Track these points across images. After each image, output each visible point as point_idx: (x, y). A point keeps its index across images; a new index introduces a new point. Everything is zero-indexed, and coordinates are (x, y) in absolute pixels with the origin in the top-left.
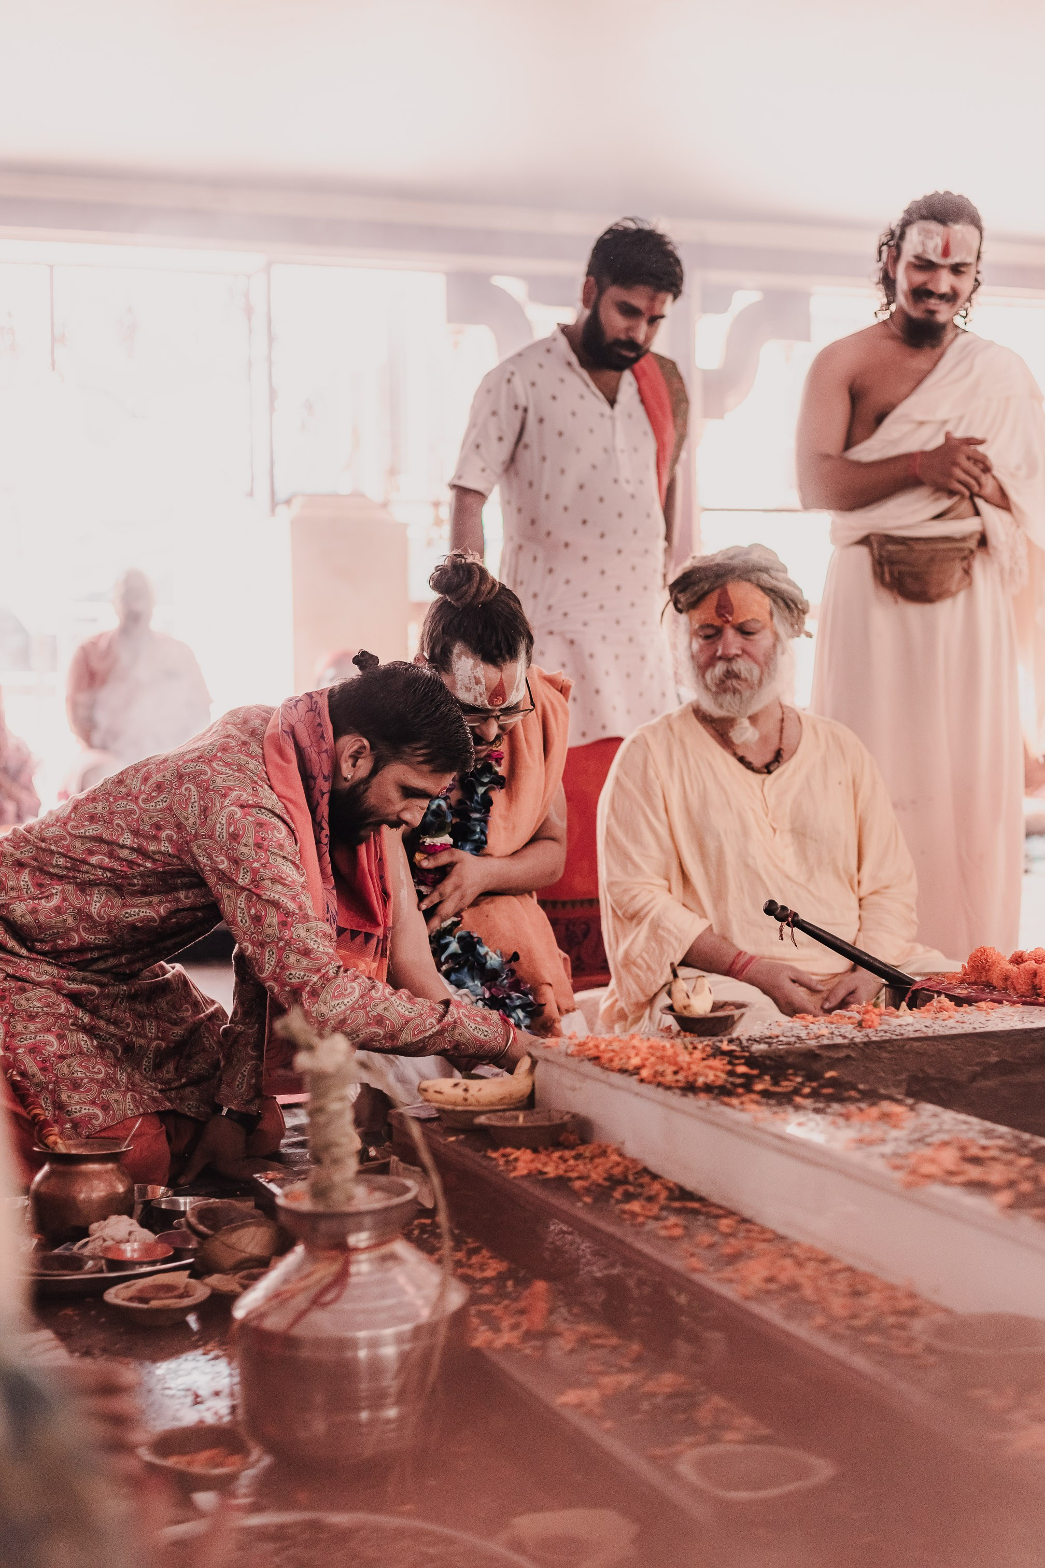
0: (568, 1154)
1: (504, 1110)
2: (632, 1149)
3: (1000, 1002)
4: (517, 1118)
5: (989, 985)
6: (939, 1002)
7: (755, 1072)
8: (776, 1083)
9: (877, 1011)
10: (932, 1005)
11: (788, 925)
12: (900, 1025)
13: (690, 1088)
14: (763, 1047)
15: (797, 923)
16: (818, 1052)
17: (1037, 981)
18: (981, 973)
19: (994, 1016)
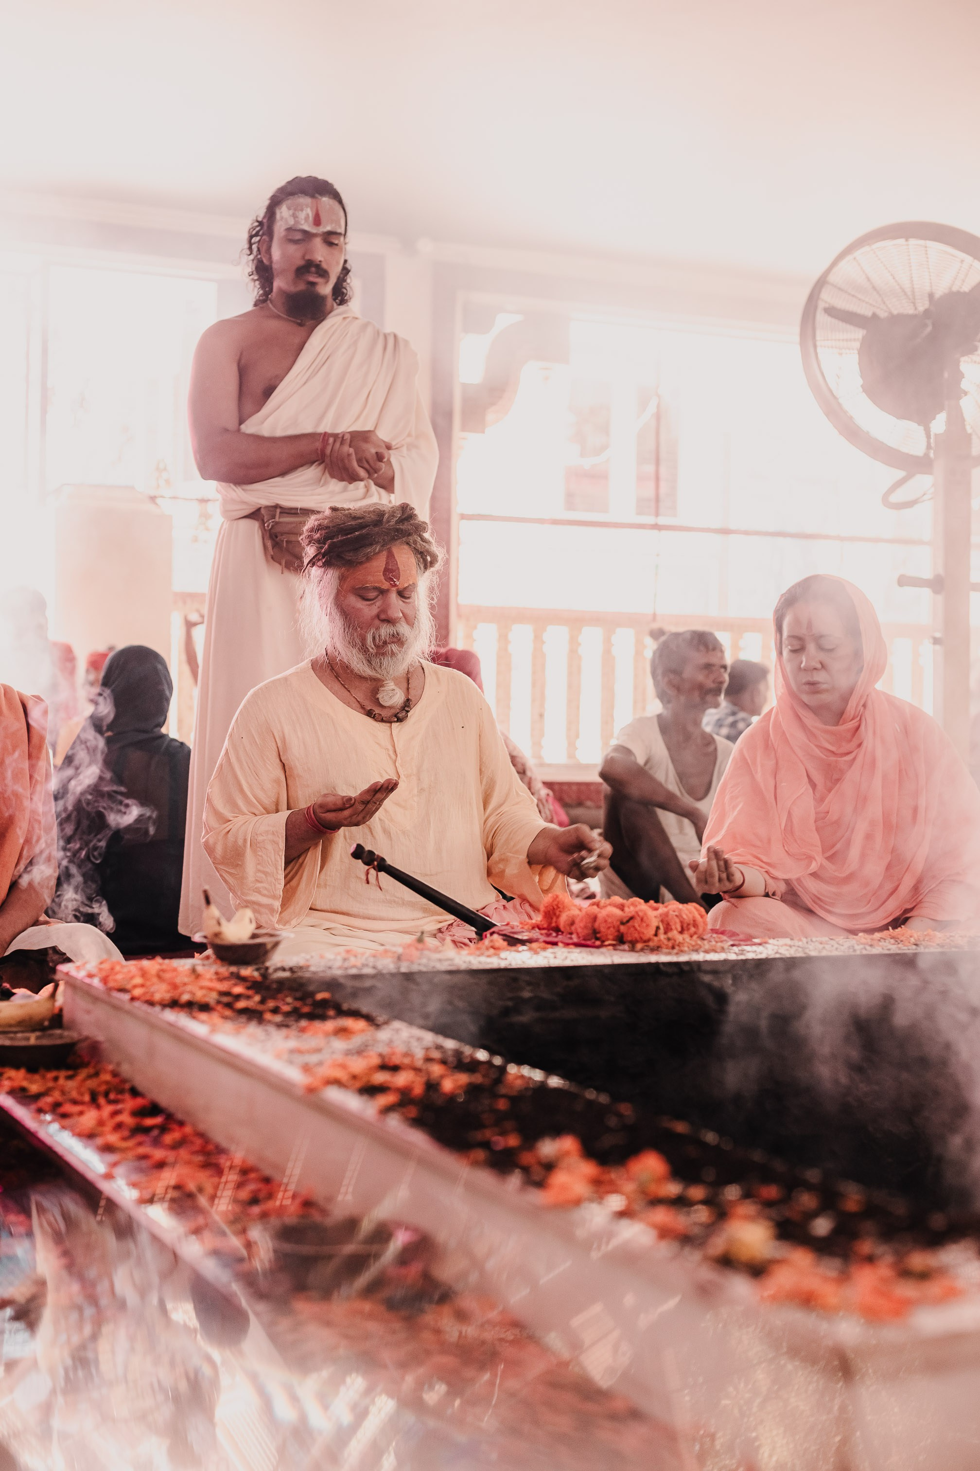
0: (62, 1074)
1: (16, 1032)
2: (126, 1069)
3: (555, 944)
4: (28, 1039)
5: (557, 930)
6: (492, 941)
7: (250, 992)
8: (263, 1002)
9: (420, 946)
10: (484, 944)
11: (374, 868)
12: (440, 960)
13: (174, 1004)
14: (287, 974)
15: (382, 866)
16: (342, 981)
17: (596, 925)
18: (552, 919)
19: (540, 956)
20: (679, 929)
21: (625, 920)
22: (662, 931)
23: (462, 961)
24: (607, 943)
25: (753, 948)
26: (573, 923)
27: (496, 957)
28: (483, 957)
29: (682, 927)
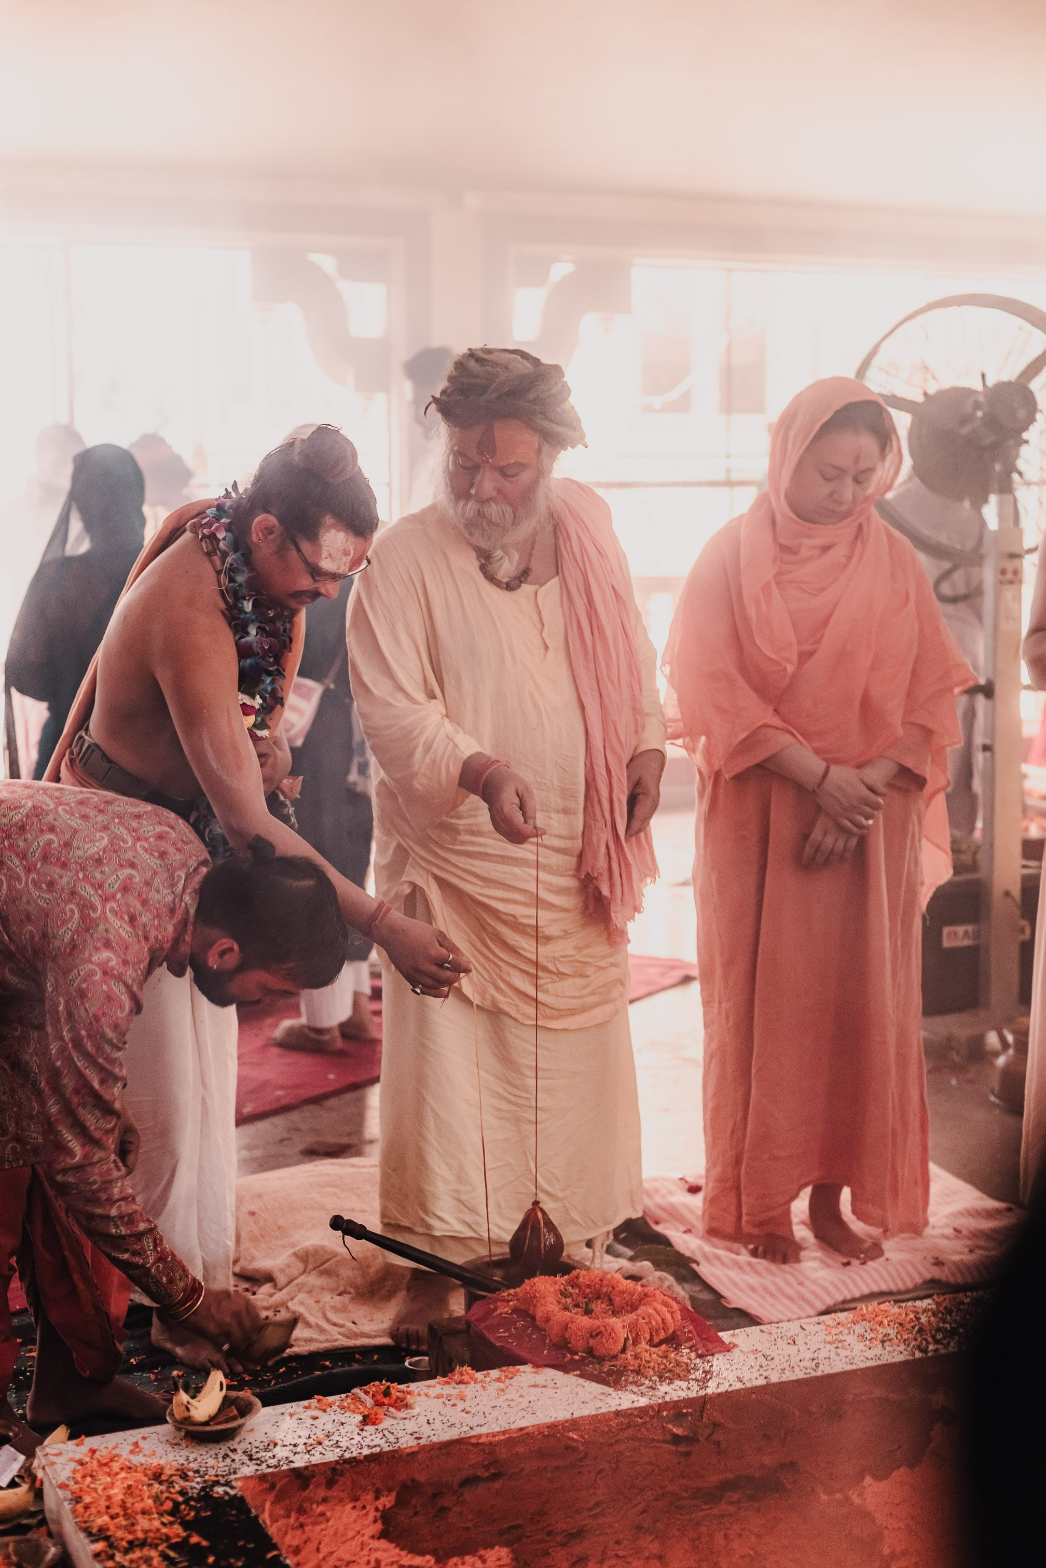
5: (533, 1318)
9: (386, 1401)
18: (530, 1305)
19: (505, 1397)
20: (648, 1337)
21: (594, 1334)
22: (631, 1341)
23: (426, 1418)
24: (577, 1357)
25: (718, 1362)
26: (548, 1320)
27: (461, 1405)
28: (449, 1407)
29: (651, 1334)
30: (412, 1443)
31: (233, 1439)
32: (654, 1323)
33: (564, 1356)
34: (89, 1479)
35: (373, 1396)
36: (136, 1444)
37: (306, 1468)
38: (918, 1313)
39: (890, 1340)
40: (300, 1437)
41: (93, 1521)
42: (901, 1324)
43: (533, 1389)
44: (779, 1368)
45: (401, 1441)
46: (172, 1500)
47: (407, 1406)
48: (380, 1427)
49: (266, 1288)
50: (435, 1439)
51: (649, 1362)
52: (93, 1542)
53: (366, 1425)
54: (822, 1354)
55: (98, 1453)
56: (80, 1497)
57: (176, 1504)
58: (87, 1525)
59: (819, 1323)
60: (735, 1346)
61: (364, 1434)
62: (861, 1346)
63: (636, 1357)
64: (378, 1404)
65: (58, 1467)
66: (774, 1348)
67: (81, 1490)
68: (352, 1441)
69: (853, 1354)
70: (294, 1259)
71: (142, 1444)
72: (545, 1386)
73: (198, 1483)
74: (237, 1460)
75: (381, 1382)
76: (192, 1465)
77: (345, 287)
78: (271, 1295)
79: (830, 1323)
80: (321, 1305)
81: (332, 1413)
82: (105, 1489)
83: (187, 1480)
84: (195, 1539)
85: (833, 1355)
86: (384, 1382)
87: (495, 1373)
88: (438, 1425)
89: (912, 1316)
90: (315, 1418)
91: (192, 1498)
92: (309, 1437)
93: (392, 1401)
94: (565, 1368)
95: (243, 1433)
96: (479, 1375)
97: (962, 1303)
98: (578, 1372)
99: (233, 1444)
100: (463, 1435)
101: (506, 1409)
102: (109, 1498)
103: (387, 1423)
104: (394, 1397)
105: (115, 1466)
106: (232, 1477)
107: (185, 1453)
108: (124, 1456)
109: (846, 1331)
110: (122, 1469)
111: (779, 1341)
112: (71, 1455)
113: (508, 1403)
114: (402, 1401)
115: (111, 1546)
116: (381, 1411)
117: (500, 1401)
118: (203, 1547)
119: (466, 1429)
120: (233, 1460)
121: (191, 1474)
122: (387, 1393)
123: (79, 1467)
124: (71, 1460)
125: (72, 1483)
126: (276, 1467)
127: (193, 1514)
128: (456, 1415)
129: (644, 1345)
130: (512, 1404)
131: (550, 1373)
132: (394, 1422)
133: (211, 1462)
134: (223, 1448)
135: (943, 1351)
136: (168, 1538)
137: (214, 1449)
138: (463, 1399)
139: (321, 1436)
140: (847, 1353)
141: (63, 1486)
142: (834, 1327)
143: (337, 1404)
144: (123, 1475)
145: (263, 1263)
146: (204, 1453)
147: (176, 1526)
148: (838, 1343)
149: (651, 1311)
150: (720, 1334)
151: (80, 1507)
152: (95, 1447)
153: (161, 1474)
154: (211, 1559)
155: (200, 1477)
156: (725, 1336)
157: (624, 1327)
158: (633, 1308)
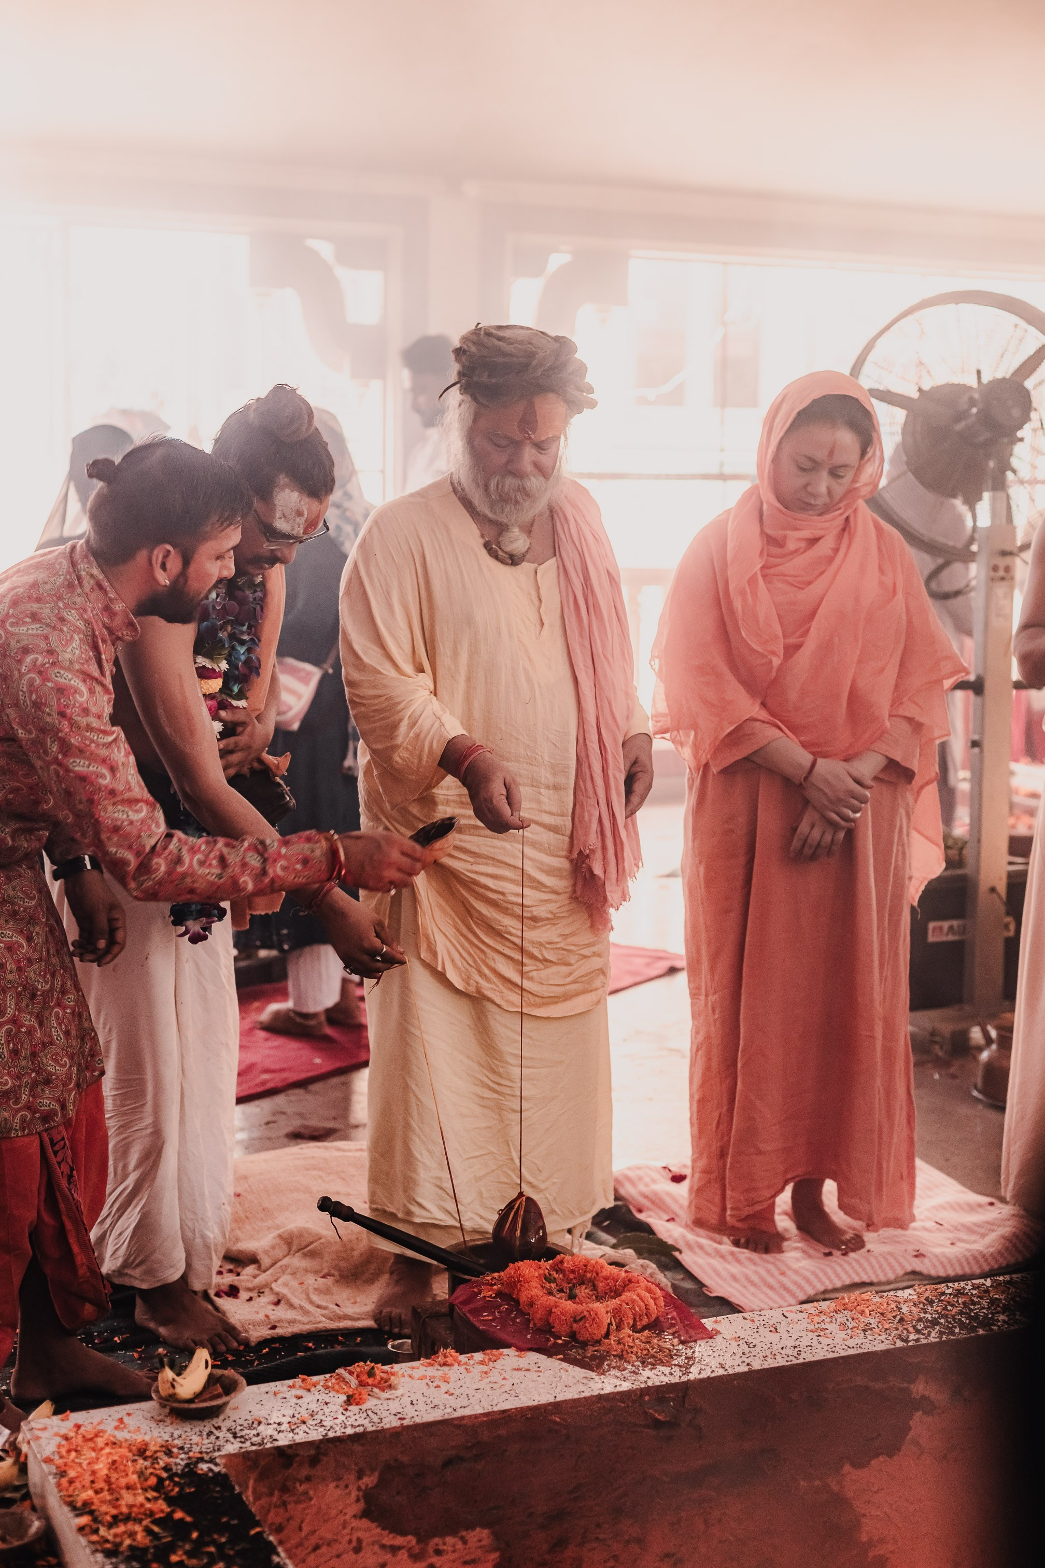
5: (517, 1302)
7: (190, 1518)
9: (370, 1381)
14: (236, 1446)
19: (489, 1380)
20: (631, 1322)
21: (578, 1318)
22: (614, 1327)
23: (409, 1400)
24: (560, 1341)
25: (701, 1349)
26: (531, 1304)
27: (444, 1387)
28: (432, 1388)
29: (635, 1319)
30: (396, 1423)
31: (217, 1416)
32: (637, 1309)
33: (548, 1340)
34: (73, 1454)
35: (358, 1376)
36: (121, 1420)
37: (290, 1446)
38: (899, 1303)
39: (871, 1329)
40: (284, 1416)
41: (78, 1495)
42: (882, 1314)
43: (516, 1373)
44: (761, 1355)
45: (385, 1421)
46: (157, 1476)
47: (390, 1387)
48: (364, 1407)
49: (250, 1270)
50: (418, 1420)
51: (632, 1347)
52: (77, 1516)
53: (350, 1404)
54: (805, 1342)
55: (82, 1430)
56: (65, 1472)
57: (161, 1480)
58: (71, 1499)
59: (801, 1312)
60: (718, 1332)
61: (348, 1413)
62: (842, 1335)
63: (619, 1342)
64: (362, 1384)
65: (43, 1442)
66: (756, 1335)
67: (66, 1465)
68: (336, 1421)
69: (836, 1342)
70: (278, 1241)
71: (126, 1419)
72: (528, 1370)
73: (182, 1459)
74: (221, 1438)
75: (365, 1362)
76: (176, 1442)
77: (343, 274)
78: (255, 1277)
79: (813, 1311)
80: (304, 1287)
81: (317, 1393)
82: (89, 1464)
83: (172, 1457)
84: (179, 1515)
85: (815, 1343)
86: (368, 1363)
87: (478, 1356)
88: (421, 1406)
89: (893, 1305)
90: (300, 1397)
91: (176, 1474)
92: (294, 1416)
93: (376, 1382)
94: (549, 1352)
95: (228, 1411)
96: (463, 1358)
97: (943, 1294)
98: (561, 1356)
99: (218, 1422)
100: (446, 1417)
101: (489, 1392)
102: (94, 1473)
103: (370, 1403)
104: (378, 1377)
105: (100, 1442)
106: (217, 1454)
107: (170, 1429)
108: (109, 1432)
109: (829, 1320)
110: (107, 1444)
111: (761, 1329)
112: (56, 1429)
113: (491, 1385)
114: (386, 1382)
115: (95, 1520)
116: (364, 1391)
117: (484, 1384)
118: (187, 1523)
119: (449, 1410)
120: (217, 1438)
121: (175, 1450)
122: (371, 1374)
123: (64, 1442)
124: (56, 1435)
125: (56, 1457)
126: (260, 1445)
127: (177, 1490)
128: (439, 1397)
129: (627, 1331)
130: (495, 1386)
131: (533, 1357)
132: (378, 1402)
133: (196, 1439)
134: (207, 1426)
135: (924, 1341)
136: (151, 1513)
137: (199, 1426)
138: (446, 1381)
139: (305, 1415)
140: (829, 1341)
141: (48, 1460)
142: (817, 1315)
143: (322, 1384)
144: (108, 1450)
145: (247, 1245)
146: (189, 1430)
147: (160, 1502)
148: (820, 1332)
149: (635, 1297)
150: (703, 1321)
151: (64, 1481)
152: (80, 1422)
153: (145, 1450)
154: (195, 1535)
155: (185, 1453)
156: (708, 1323)
157: (607, 1312)
158: (617, 1293)
